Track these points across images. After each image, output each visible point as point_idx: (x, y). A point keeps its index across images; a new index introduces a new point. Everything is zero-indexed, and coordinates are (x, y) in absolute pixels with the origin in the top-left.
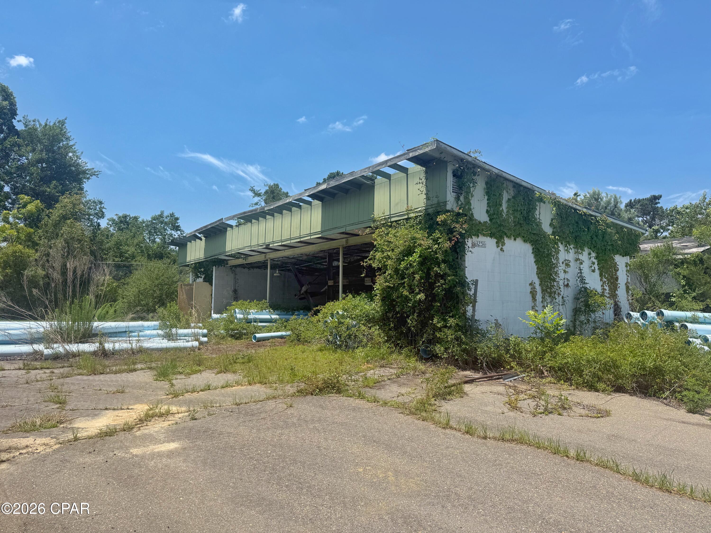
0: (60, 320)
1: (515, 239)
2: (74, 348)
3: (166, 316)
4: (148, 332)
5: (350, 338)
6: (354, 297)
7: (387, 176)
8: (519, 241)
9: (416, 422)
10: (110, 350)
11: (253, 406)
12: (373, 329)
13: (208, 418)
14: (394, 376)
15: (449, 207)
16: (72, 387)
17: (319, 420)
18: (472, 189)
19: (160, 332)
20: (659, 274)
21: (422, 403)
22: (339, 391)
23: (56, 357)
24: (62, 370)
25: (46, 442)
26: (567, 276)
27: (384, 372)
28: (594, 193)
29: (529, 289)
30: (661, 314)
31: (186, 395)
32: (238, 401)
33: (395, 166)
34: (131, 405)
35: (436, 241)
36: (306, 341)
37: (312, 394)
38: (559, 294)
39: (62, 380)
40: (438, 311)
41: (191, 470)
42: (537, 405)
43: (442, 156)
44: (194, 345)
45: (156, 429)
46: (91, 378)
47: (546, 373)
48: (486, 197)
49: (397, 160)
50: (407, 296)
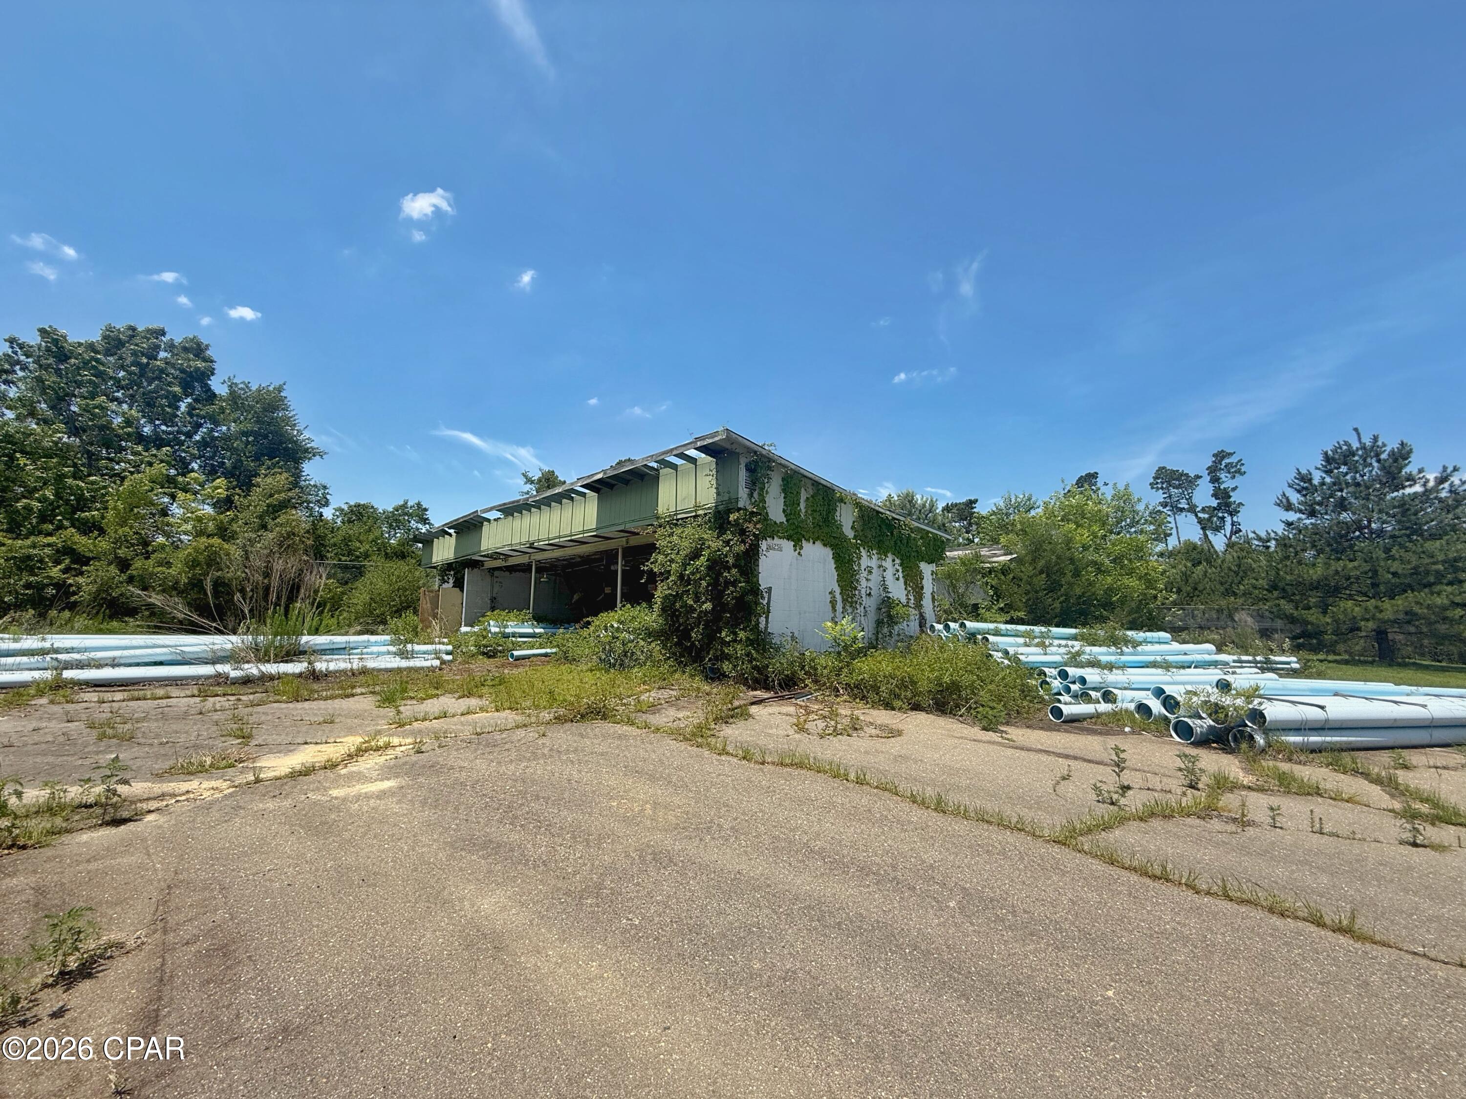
0: (256, 633)
1: (814, 543)
2: (272, 668)
3: (401, 628)
4: (375, 649)
5: (625, 655)
6: (633, 607)
7: (674, 467)
8: (818, 544)
9: (689, 748)
10: (322, 671)
11: (497, 736)
12: (653, 645)
13: (438, 751)
14: (674, 699)
15: (741, 504)
16: (263, 718)
17: (576, 750)
18: (766, 485)
19: (392, 649)
20: (968, 584)
21: (699, 727)
22: (604, 717)
23: (247, 681)
24: (251, 697)
25: (215, 786)
26: (870, 584)
27: (662, 694)
28: (907, 495)
29: (829, 598)
30: (963, 625)
31: (415, 724)
32: (478, 730)
33: (682, 456)
34: (339, 737)
35: (727, 543)
36: (575, 660)
37: (572, 721)
38: (861, 604)
39: (250, 709)
40: (727, 623)
41: (405, 812)
42: (827, 726)
43: (734, 447)
44: (434, 665)
45: (368, 766)
46: (290, 705)
47: (841, 691)
48: (783, 495)
49: (684, 448)
50: (691, 606)
